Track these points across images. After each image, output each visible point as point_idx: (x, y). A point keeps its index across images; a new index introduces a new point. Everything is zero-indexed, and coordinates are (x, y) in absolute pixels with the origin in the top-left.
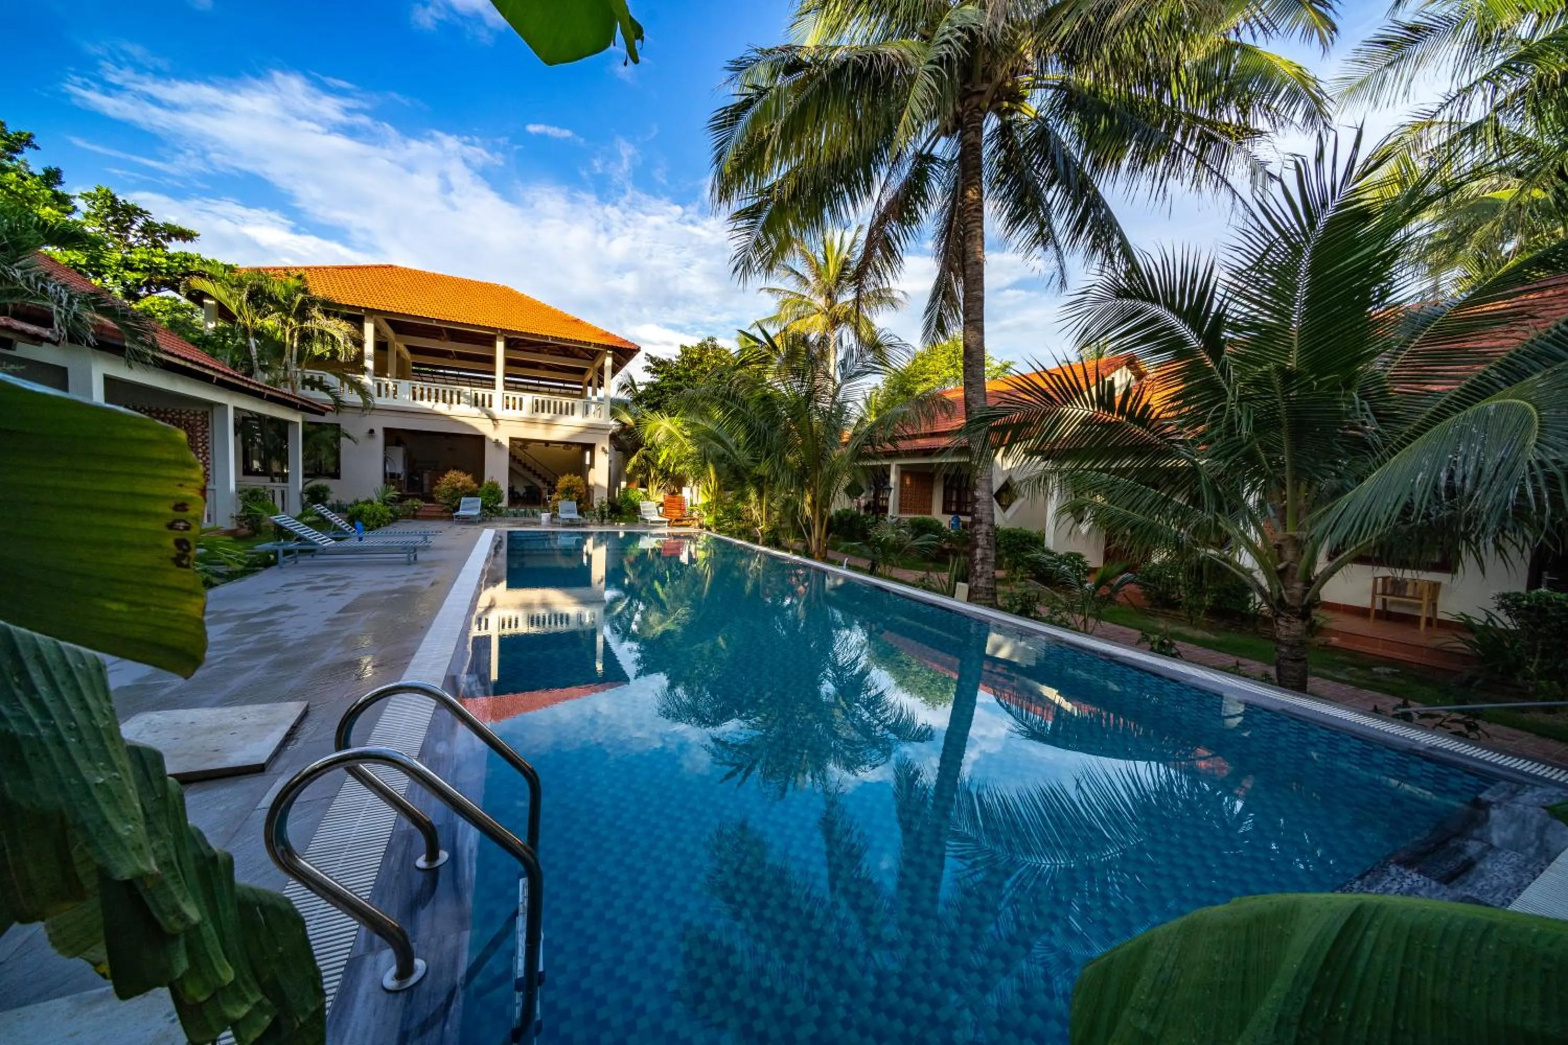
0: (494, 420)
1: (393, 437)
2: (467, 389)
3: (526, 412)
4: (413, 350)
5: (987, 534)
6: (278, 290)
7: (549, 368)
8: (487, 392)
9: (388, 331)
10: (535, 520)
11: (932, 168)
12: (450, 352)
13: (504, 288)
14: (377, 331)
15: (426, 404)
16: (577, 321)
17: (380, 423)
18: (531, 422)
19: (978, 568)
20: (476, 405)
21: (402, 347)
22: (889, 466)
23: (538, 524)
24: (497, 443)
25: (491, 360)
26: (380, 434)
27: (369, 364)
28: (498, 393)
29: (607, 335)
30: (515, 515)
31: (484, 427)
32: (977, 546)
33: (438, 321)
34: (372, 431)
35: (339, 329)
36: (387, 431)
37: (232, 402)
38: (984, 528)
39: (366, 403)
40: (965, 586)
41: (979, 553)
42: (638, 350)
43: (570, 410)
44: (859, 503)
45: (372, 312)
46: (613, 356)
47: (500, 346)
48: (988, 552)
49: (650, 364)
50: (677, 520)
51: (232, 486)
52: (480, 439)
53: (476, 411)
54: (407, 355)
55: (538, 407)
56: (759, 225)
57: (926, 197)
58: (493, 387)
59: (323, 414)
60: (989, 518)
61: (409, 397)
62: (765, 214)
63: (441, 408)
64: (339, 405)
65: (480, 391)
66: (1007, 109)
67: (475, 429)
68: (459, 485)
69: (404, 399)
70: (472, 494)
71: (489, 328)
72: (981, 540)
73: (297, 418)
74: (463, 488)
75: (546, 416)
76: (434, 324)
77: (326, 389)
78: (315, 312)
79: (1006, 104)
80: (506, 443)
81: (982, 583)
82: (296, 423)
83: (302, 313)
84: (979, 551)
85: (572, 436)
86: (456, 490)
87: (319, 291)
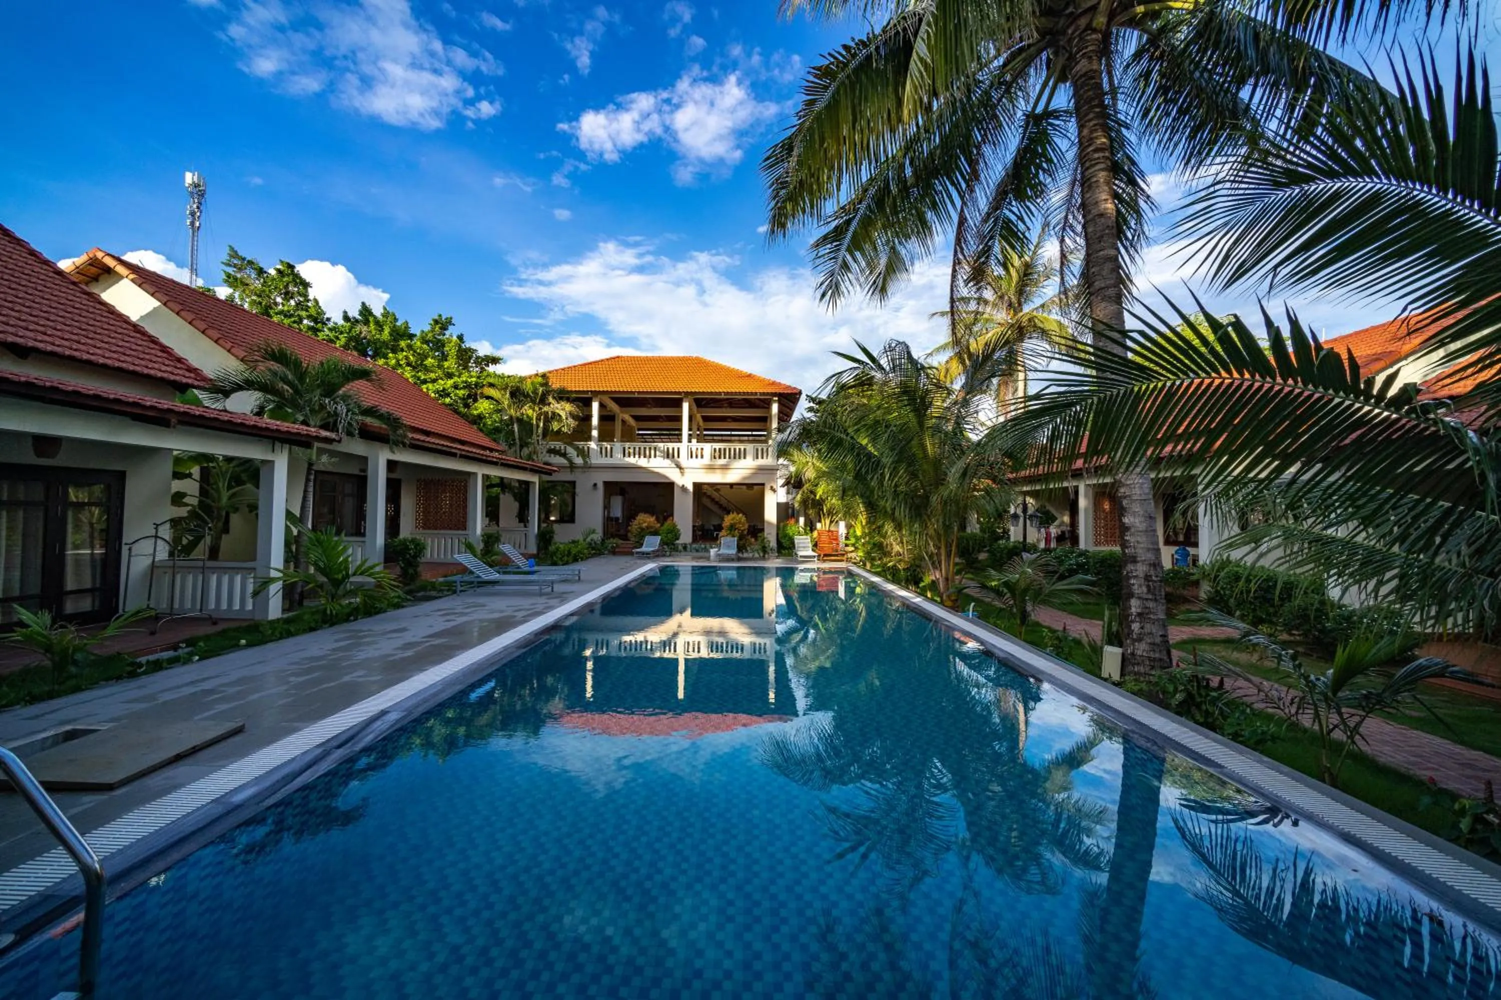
0: (681, 468)
1: (612, 488)
2: (661, 445)
3: (707, 460)
4: (636, 418)
5: (1147, 578)
6: (528, 387)
7: (735, 419)
8: (676, 445)
9: (613, 406)
10: (706, 554)
11: (1051, 125)
12: (660, 417)
13: (697, 358)
14: (602, 406)
15: (632, 460)
16: (750, 376)
17: (601, 478)
18: (711, 468)
19: (1135, 627)
20: (668, 457)
21: (627, 417)
22: (1076, 489)
23: (708, 559)
24: (684, 489)
25: (679, 419)
26: (601, 486)
27: (595, 433)
28: (684, 446)
29: (774, 383)
30: (697, 551)
31: (673, 475)
32: (1131, 595)
33: (639, 392)
34: (595, 485)
35: (564, 409)
36: (606, 484)
37: (480, 471)
38: (1141, 569)
39: (585, 462)
40: (1118, 651)
41: (1135, 606)
42: (800, 393)
43: (742, 455)
44: (1048, 534)
45: (596, 393)
46: (779, 402)
47: (686, 406)
48: (1151, 604)
49: (812, 404)
50: (825, 555)
51: (479, 531)
52: (671, 485)
53: (667, 462)
54: (632, 422)
55: (717, 454)
56: (844, 247)
57: (1050, 161)
58: (680, 441)
59: (550, 474)
60: (1150, 556)
61: (620, 456)
62: (849, 235)
63: (642, 462)
64: (572, 467)
65: (671, 445)
66: (1145, 15)
67: (667, 478)
68: (645, 525)
69: (618, 458)
70: (655, 533)
71: (676, 393)
72: (1138, 586)
73: (535, 479)
74: (647, 527)
75: (722, 461)
76: (636, 395)
77: (564, 455)
78: (551, 400)
79: (1140, 9)
80: (690, 488)
81: (1141, 649)
82: (534, 483)
83: (543, 401)
84: (1134, 602)
85: (745, 478)
86: (642, 529)
87: (555, 384)
